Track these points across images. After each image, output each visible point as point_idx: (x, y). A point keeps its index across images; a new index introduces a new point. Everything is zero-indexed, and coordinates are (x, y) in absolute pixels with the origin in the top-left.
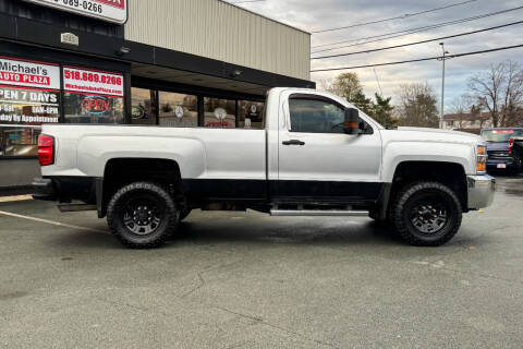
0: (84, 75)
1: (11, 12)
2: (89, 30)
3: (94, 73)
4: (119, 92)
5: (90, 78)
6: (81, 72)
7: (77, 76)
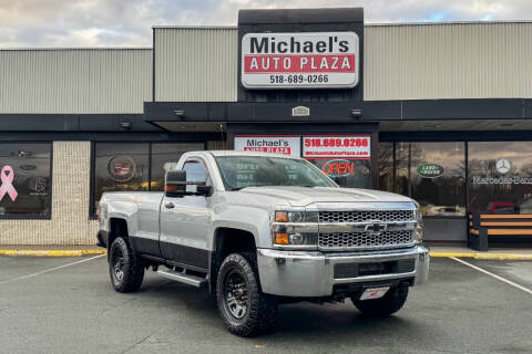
0: (325, 141)
1: (250, 100)
2: (322, 100)
3: (335, 138)
4: (365, 153)
5: (332, 143)
6: (322, 139)
7: (317, 143)
